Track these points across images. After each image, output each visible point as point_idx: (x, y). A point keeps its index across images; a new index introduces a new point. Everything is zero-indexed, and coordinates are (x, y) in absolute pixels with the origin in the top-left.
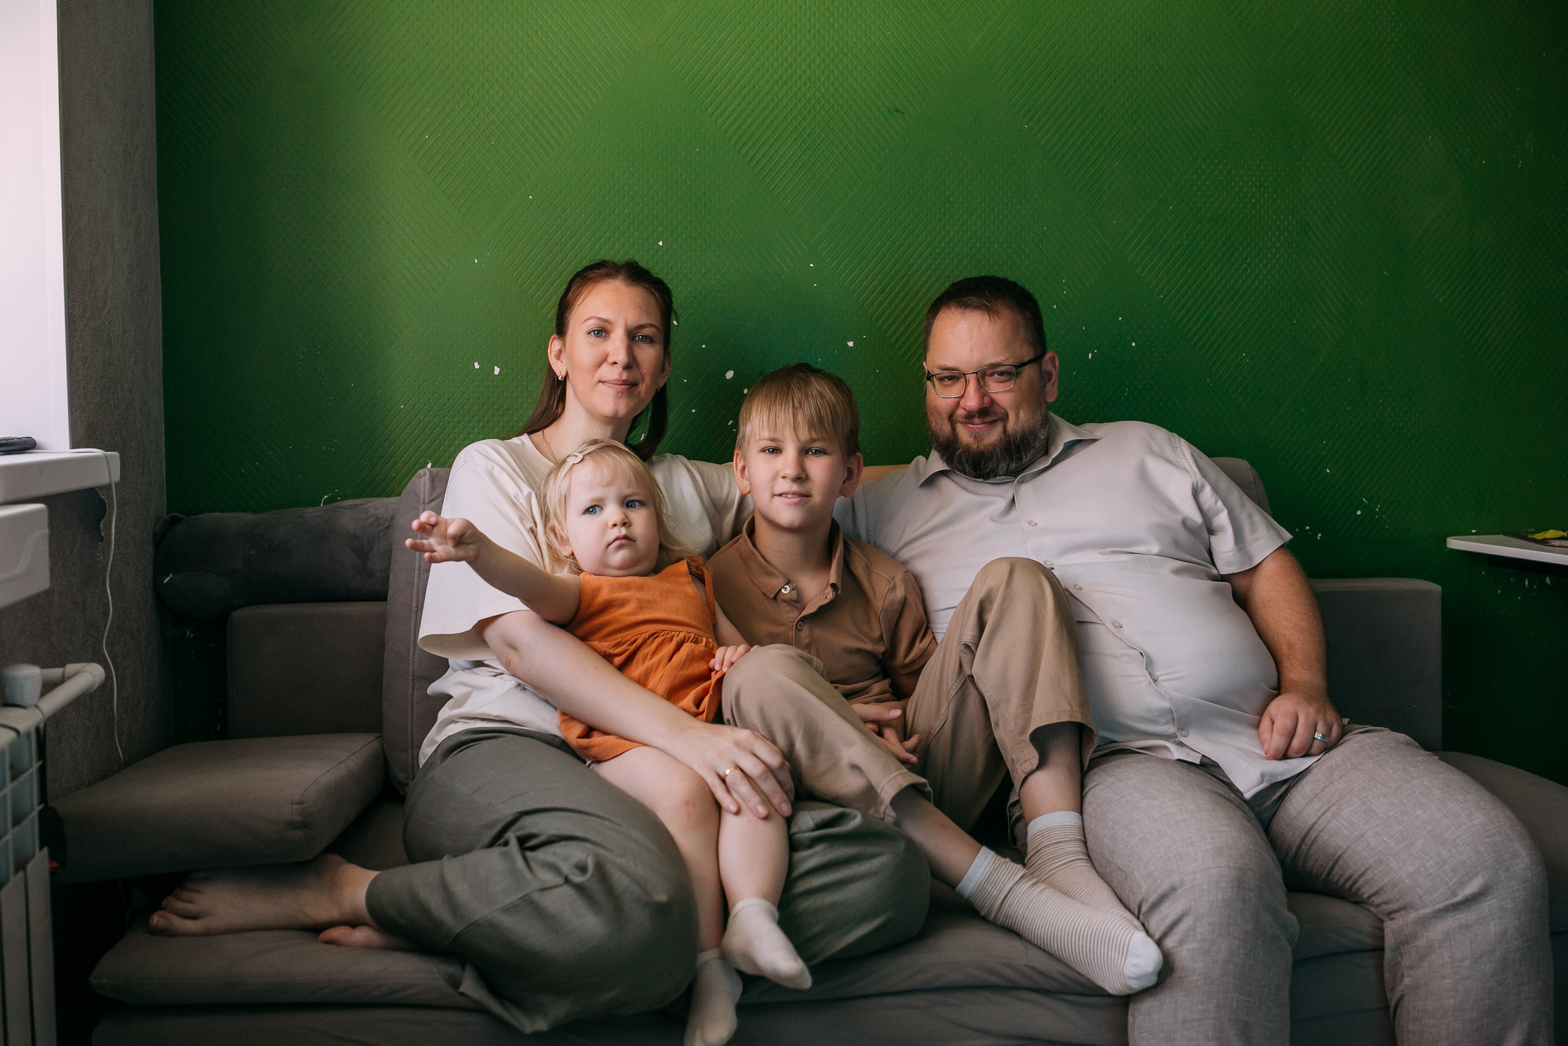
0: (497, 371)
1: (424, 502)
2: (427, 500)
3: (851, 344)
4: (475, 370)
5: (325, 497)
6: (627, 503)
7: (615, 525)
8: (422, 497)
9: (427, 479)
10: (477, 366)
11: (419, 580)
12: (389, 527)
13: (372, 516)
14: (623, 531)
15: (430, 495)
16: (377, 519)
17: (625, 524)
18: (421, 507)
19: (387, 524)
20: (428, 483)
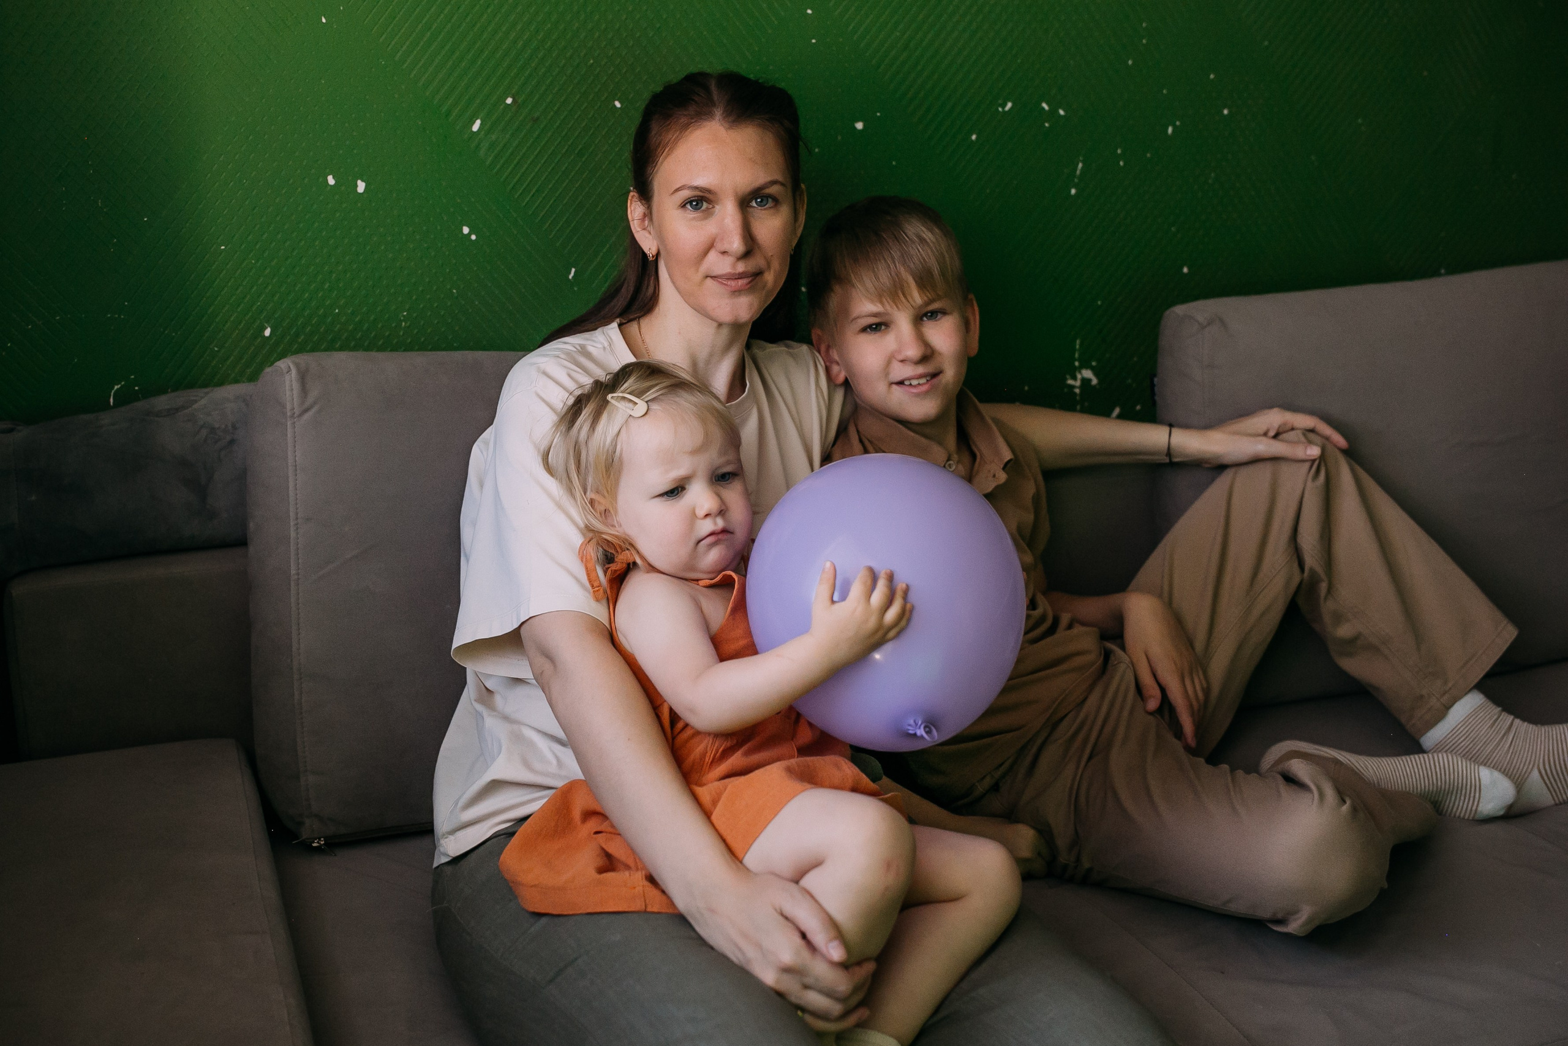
0: (361, 187)
1: (292, 416)
2: (297, 411)
3: (859, 126)
4: (329, 188)
5: (116, 387)
6: (720, 478)
7: (707, 516)
8: (289, 407)
9: (293, 379)
10: (331, 181)
11: (297, 534)
12: (232, 442)
13: (202, 427)
14: (720, 523)
15: (302, 403)
16: (213, 430)
17: (722, 512)
18: (289, 423)
19: (228, 438)
20: (296, 386)
